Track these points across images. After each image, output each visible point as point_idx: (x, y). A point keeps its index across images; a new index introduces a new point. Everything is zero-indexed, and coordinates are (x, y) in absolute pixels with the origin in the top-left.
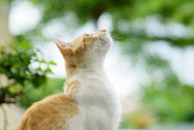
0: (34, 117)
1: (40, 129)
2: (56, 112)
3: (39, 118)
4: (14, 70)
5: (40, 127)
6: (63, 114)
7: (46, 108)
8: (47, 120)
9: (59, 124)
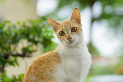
0: (36, 64)
1: (40, 71)
2: (49, 61)
3: (39, 64)
4: (31, 36)
5: (40, 70)
6: (53, 63)
7: (43, 59)
8: (44, 66)
9: (51, 69)
